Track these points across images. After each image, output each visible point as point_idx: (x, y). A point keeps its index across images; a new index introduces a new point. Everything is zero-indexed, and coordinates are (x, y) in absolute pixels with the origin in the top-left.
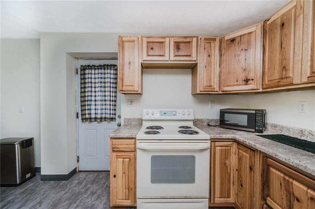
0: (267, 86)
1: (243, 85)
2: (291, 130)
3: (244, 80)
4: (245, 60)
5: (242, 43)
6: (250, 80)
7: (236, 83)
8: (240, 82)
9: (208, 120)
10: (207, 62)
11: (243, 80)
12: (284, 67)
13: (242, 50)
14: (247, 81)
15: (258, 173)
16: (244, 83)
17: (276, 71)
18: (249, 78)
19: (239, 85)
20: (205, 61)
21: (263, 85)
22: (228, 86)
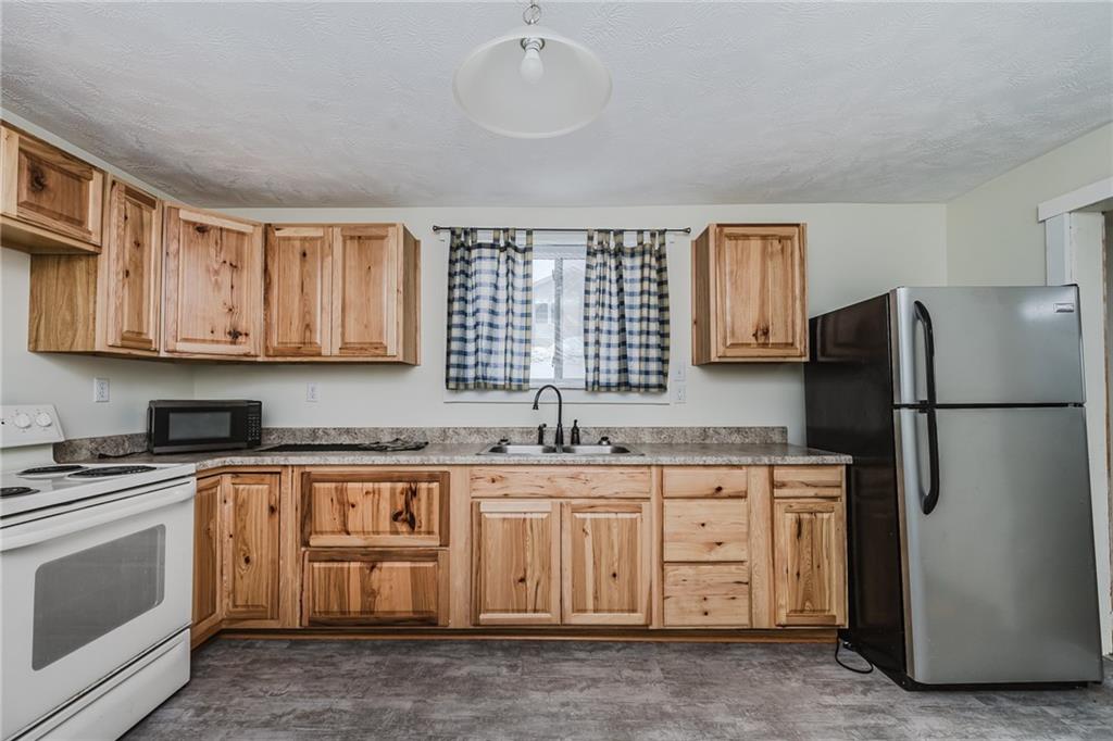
0: (276, 353)
1: (226, 342)
2: (298, 433)
3: (230, 333)
4: (232, 287)
5: (224, 248)
6: (241, 334)
7: (209, 337)
8: (220, 335)
9: (92, 440)
10: (130, 259)
11: (228, 330)
12: (308, 326)
13: (225, 262)
14: (235, 335)
15: (289, 510)
16: (229, 338)
17: (294, 327)
18: (239, 330)
19: (218, 342)
20: (127, 257)
21: (267, 348)
22: (186, 340)
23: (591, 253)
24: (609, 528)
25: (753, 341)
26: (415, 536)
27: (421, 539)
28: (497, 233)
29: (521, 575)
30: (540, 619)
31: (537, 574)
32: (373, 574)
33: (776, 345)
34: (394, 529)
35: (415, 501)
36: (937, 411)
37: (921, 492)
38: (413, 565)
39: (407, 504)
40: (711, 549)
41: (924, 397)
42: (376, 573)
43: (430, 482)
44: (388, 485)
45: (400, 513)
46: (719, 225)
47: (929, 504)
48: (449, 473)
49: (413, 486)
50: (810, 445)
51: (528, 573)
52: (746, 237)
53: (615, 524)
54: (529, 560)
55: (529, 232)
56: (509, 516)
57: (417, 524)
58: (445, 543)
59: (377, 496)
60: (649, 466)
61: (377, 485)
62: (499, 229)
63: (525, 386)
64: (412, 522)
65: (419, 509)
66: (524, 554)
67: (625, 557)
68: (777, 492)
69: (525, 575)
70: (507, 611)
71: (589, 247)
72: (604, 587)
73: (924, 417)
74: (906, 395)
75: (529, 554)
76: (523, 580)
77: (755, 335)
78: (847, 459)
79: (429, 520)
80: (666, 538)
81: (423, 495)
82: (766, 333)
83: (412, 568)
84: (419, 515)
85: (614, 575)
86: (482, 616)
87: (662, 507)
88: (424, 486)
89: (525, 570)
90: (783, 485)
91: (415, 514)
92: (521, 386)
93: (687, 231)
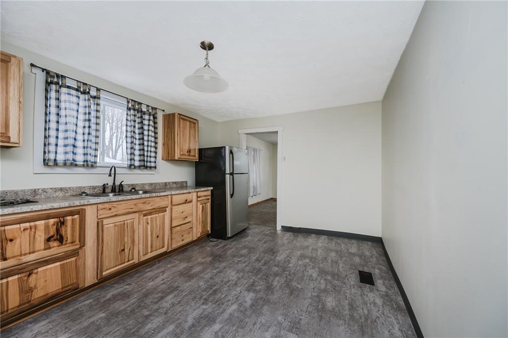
23: (129, 109)
24: (156, 220)
25: (187, 154)
26: (63, 246)
27: (67, 247)
28: (79, 84)
29: (123, 248)
30: (130, 264)
31: (129, 245)
32: (31, 278)
33: (192, 156)
34: (48, 247)
35: (63, 228)
36: (234, 175)
37: (230, 193)
38: (62, 263)
39: (58, 230)
40: (184, 220)
41: (232, 172)
42: (33, 276)
43: (72, 216)
44: (43, 222)
45: (52, 236)
46: (179, 114)
47: (232, 196)
48: (85, 209)
49: (62, 219)
50: (196, 185)
51: (126, 246)
52: (186, 120)
53: (158, 218)
54: (126, 241)
55: (98, 90)
56: (117, 224)
57: (65, 239)
58: (83, 244)
59: (33, 230)
60: (168, 195)
61: (32, 224)
62: (81, 82)
63: (95, 165)
64: (61, 239)
65: (66, 231)
66: (124, 239)
67: (161, 229)
68: (199, 199)
69: (124, 248)
70: (116, 266)
71: (128, 106)
72: (154, 242)
73: (231, 176)
74: (228, 171)
75: (126, 238)
76: (123, 250)
77: (187, 152)
78: (212, 188)
79: (73, 236)
80: (173, 219)
81: (69, 224)
82: (190, 152)
83: (60, 265)
84: (66, 234)
85: (158, 237)
86: (104, 273)
87: (172, 209)
88: (69, 218)
89: (124, 246)
90: (200, 197)
91: (63, 234)
92: (93, 165)
93: (164, 111)
